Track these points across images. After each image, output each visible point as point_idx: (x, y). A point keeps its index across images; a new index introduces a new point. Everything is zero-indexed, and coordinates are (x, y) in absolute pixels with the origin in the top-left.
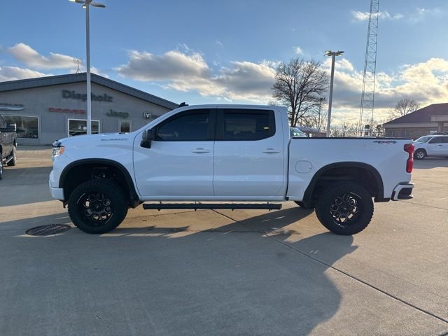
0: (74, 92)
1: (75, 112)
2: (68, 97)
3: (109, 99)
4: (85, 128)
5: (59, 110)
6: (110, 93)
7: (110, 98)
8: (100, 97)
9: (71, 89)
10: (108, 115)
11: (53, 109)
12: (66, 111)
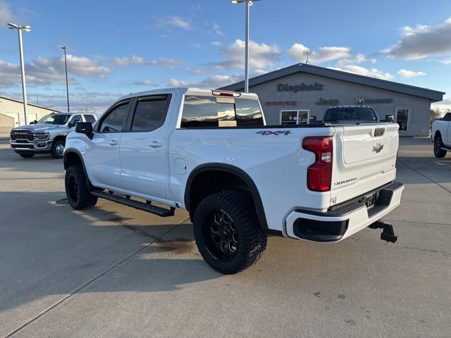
0: (287, 84)
1: (288, 103)
2: (282, 90)
3: (318, 87)
4: (295, 118)
5: (274, 103)
6: (321, 81)
7: (321, 86)
8: (311, 86)
9: (284, 82)
10: (317, 103)
11: (269, 102)
12: (280, 103)
